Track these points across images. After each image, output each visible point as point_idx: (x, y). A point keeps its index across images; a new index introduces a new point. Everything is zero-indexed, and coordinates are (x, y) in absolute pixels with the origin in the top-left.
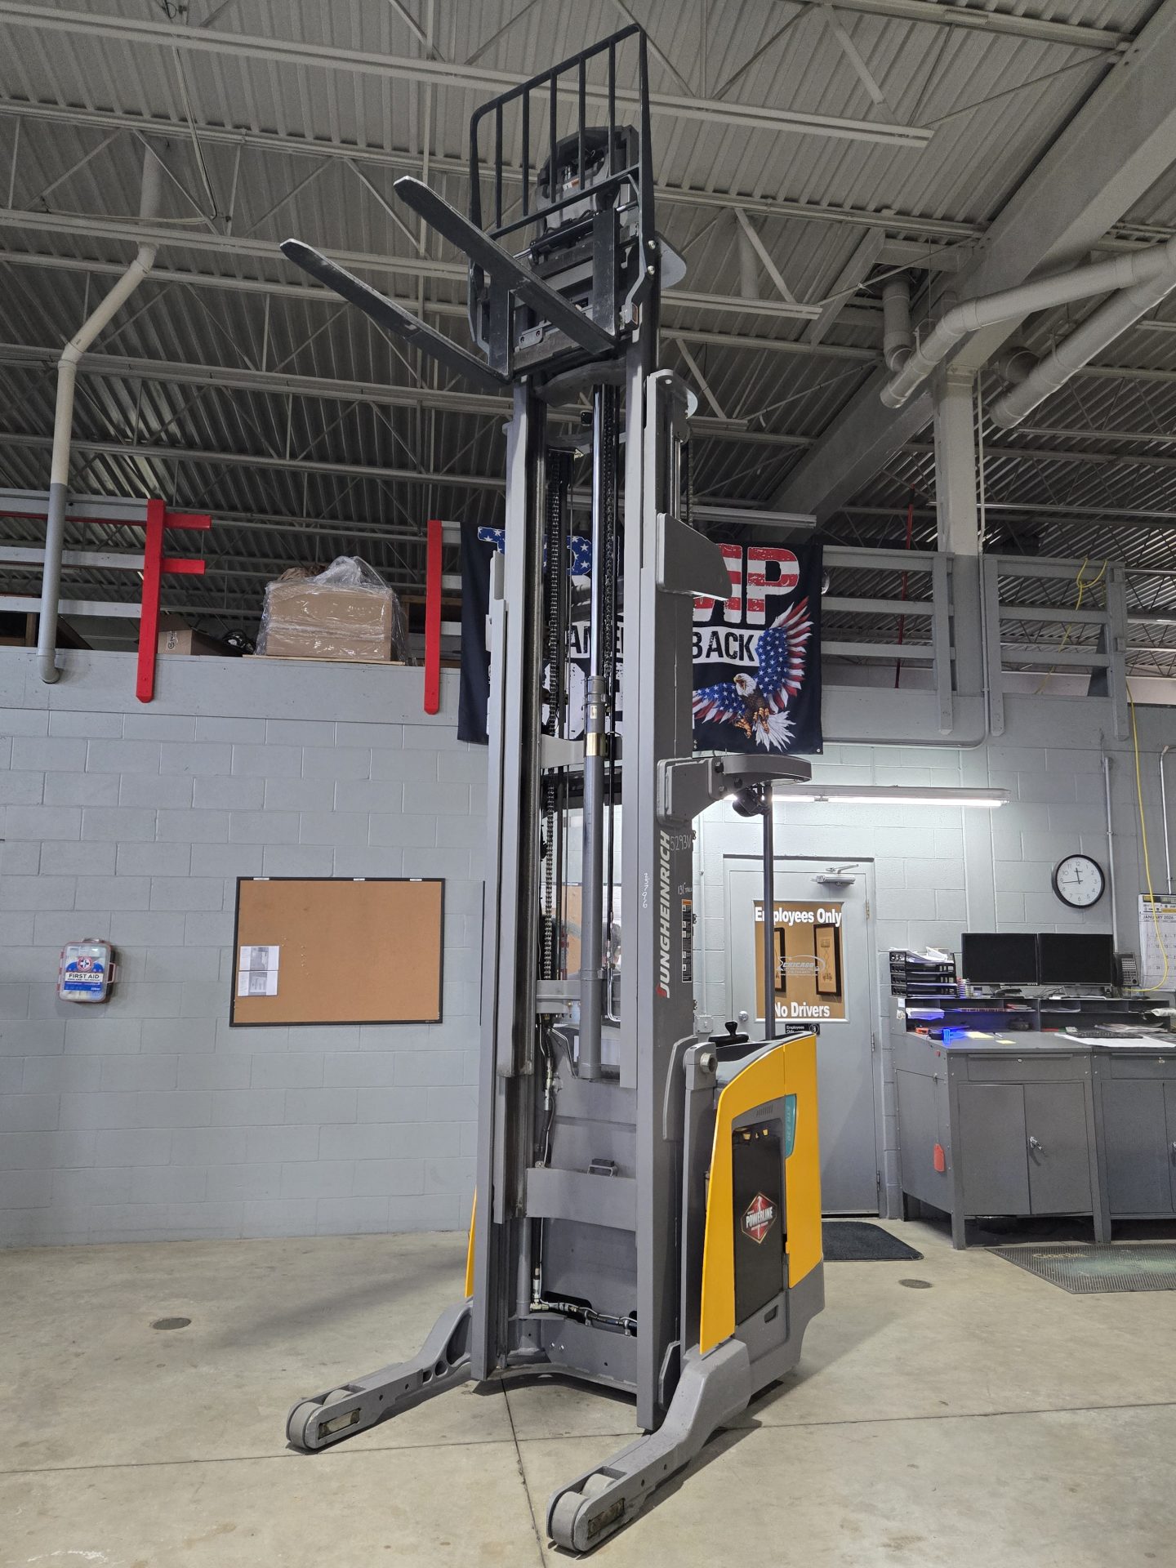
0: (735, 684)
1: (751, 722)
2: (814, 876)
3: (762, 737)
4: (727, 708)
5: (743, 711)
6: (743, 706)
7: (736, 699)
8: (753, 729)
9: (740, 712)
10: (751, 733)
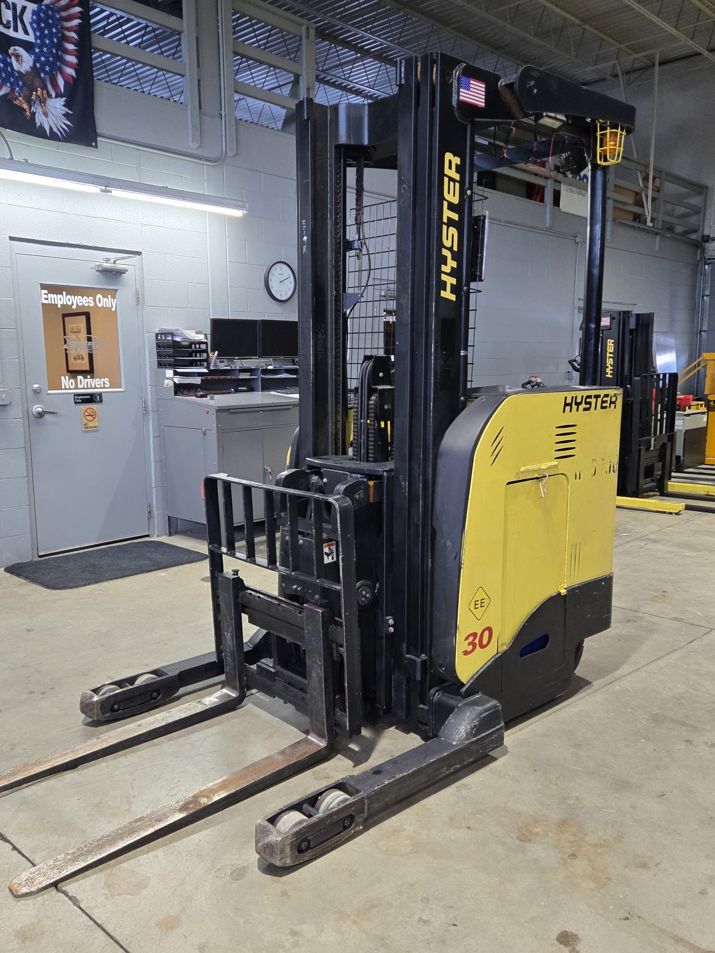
0: (11, 57)
1: (29, 102)
2: (94, 265)
7: (12, 74)
8: (32, 110)
9: (17, 89)
10: (31, 113)
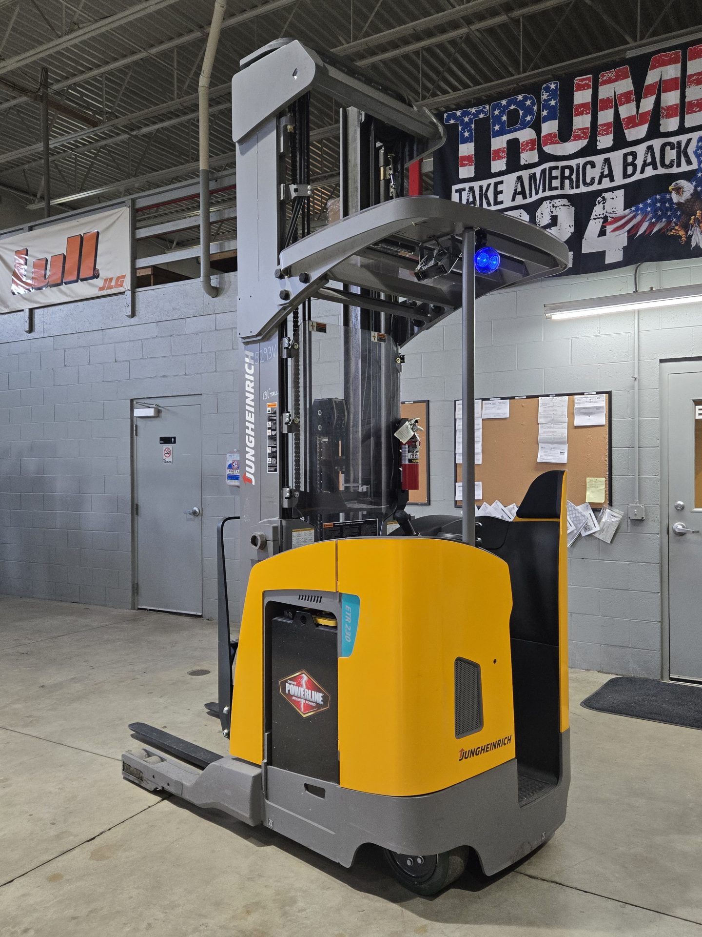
0: (671, 193)
1: (686, 227)
3: (697, 239)
4: (659, 219)
5: (679, 218)
6: (679, 213)
7: (671, 208)
8: (689, 234)
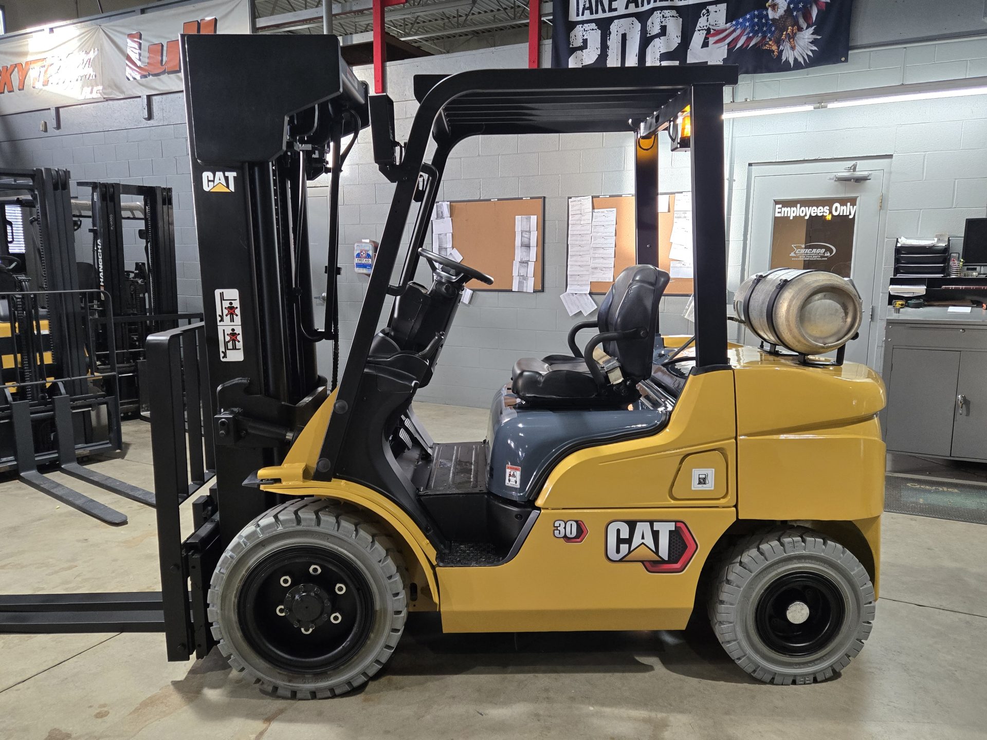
1: (778, 42)
2: (832, 176)
3: (789, 55)
8: (780, 49)
9: (769, 35)
10: (778, 53)
